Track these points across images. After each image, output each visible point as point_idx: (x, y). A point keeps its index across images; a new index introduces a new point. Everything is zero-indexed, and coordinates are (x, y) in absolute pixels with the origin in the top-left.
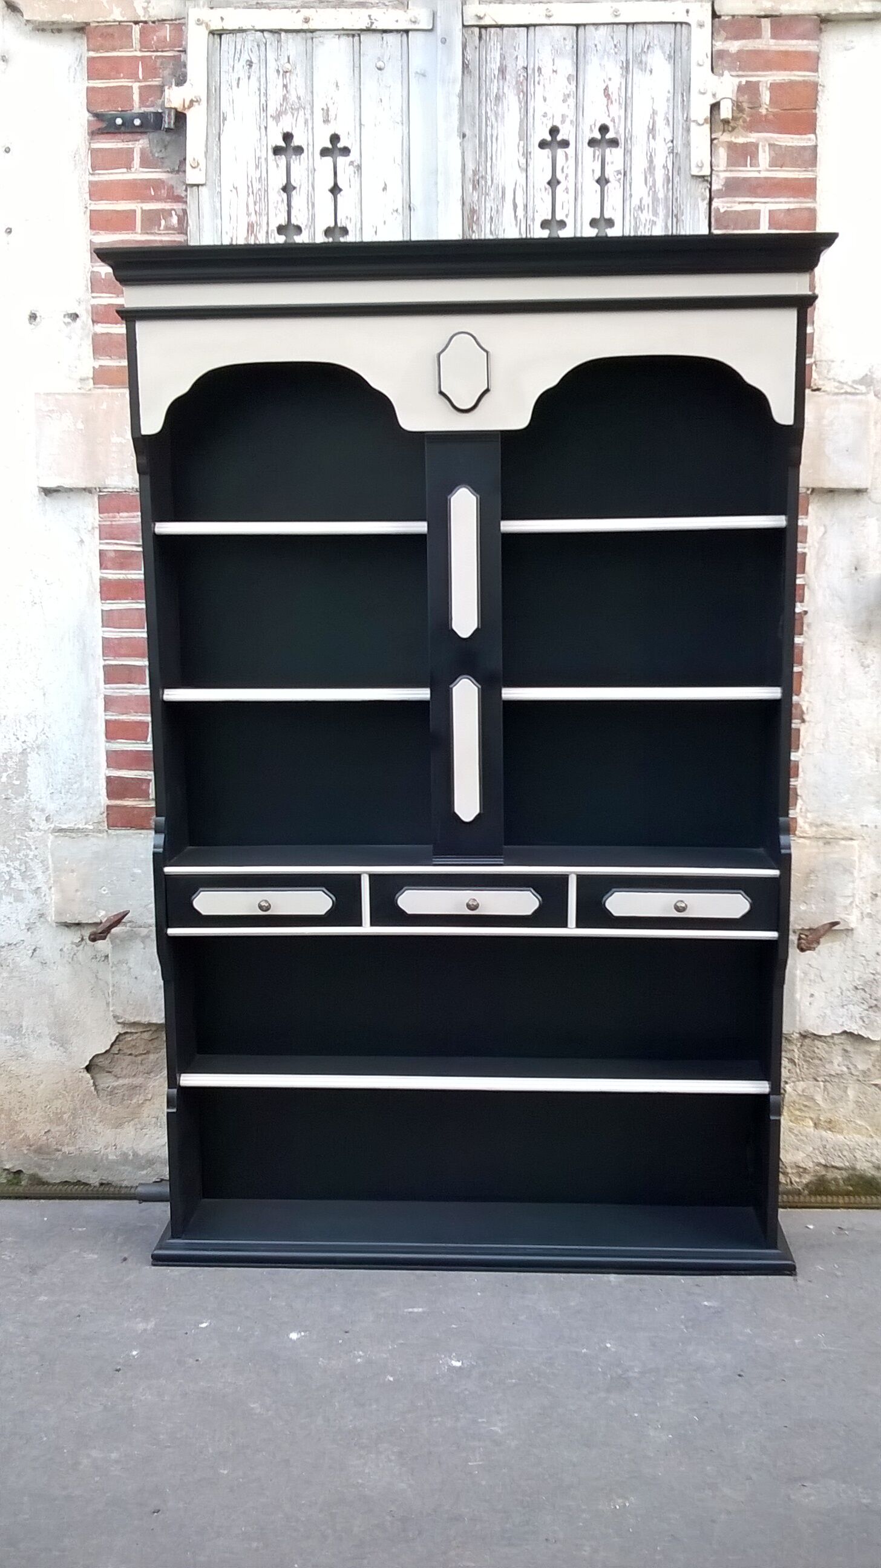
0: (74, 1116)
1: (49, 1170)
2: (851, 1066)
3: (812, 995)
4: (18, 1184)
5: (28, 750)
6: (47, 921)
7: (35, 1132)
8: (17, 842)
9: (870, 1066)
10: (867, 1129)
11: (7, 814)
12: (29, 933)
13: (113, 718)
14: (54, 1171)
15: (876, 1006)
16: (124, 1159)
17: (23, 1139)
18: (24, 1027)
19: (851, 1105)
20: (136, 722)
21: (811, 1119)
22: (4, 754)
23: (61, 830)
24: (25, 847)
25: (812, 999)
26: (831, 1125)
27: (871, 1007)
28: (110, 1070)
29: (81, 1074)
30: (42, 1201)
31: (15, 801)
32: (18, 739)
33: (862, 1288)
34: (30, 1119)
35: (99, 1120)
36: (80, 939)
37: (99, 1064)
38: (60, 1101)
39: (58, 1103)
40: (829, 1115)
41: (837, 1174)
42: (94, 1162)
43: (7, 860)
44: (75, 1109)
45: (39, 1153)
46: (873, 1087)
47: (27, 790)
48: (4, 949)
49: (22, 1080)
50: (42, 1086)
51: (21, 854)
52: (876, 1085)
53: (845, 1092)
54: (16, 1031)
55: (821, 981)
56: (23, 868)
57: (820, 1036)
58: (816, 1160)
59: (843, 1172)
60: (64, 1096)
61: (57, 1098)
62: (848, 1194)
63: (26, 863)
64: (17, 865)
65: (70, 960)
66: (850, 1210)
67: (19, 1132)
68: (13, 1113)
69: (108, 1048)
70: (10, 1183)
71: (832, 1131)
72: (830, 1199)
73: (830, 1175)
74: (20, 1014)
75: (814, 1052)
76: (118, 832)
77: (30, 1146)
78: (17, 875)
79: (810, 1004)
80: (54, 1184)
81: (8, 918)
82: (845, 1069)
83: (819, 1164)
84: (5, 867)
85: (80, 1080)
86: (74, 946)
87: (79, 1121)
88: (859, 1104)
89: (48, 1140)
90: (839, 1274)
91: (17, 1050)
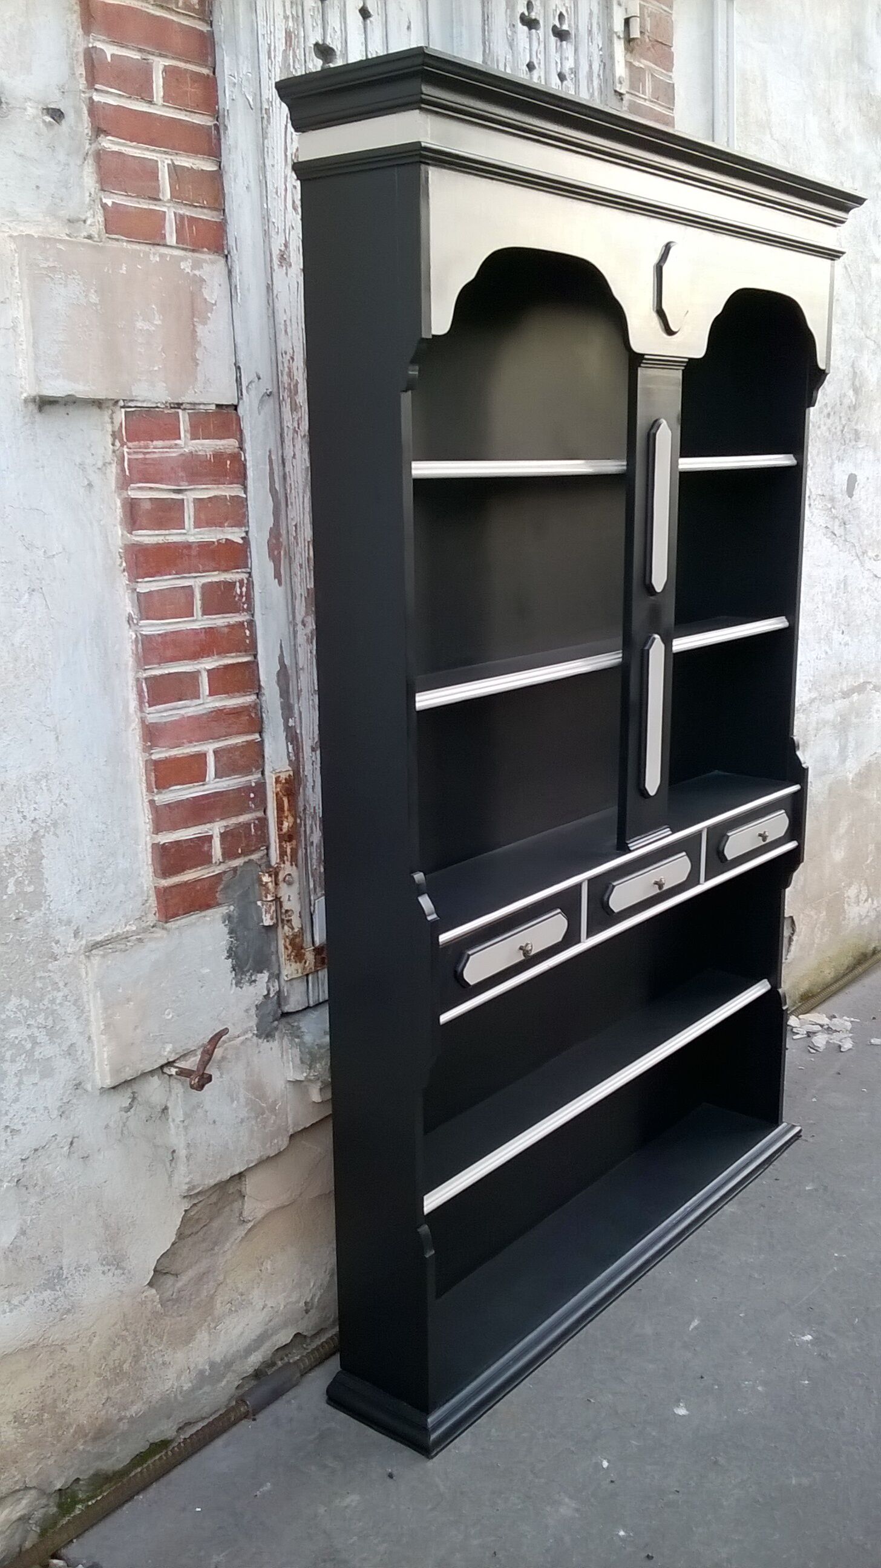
0: (137, 1358)
1: (112, 1455)
4: (74, 1502)
5: (42, 832)
6: (87, 1092)
7: (90, 1412)
8: (39, 985)
11: (21, 943)
12: (63, 1120)
13: (163, 755)
16: (202, 1379)
17: (75, 1432)
18: (65, 1267)
20: (192, 756)
22: (7, 847)
23: (96, 945)
24: (49, 989)
29: (144, 1295)
31: (30, 920)
32: (24, 817)
34: (81, 1397)
35: (168, 1345)
37: (162, 1267)
38: (118, 1349)
39: (116, 1354)
42: (164, 1408)
45: (99, 1438)
47: (45, 896)
48: (29, 1161)
49: (68, 1347)
50: (96, 1341)
51: (46, 1002)
54: (55, 1279)
60: (124, 1339)
61: (115, 1346)
63: (53, 1012)
64: (41, 1021)
65: (118, 1136)
67: (70, 1426)
68: (59, 1403)
69: (173, 1240)
70: (64, 1508)
74: (58, 1250)
76: (179, 922)
77: (87, 1435)
81: (33, 1109)
84: (25, 1029)
85: (147, 1302)
86: (123, 1113)
87: (144, 1362)
89: (107, 1413)
91: (59, 1307)
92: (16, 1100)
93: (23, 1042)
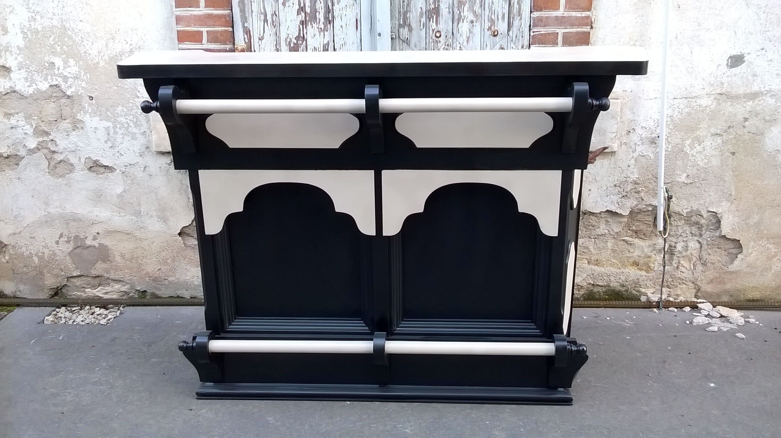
0: (174, 260)
1: (161, 290)
2: (610, 230)
3: (590, 190)
4: (144, 298)
5: (134, 50)
6: (151, 151)
7: (153, 270)
8: (131, 105)
9: (621, 230)
10: (617, 264)
11: (123, 88)
12: (141, 158)
13: (182, 29)
14: (164, 290)
15: (626, 196)
17: (146, 273)
18: (142, 212)
19: (609, 252)
20: (196, 31)
21: (587, 259)
22: (120, 52)
24: (135, 108)
25: (590, 192)
26: (597, 263)
27: (623, 196)
28: (193, 235)
29: (176, 238)
30: (158, 307)
32: (127, 43)
33: (614, 351)
34: (149, 262)
35: (188, 263)
36: (170, 161)
37: (186, 232)
38: (165, 253)
40: (596, 257)
41: (599, 289)
42: (185, 286)
43: (125, 115)
44: (174, 257)
45: (156, 281)
46: (622, 241)
48: (128, 167)
49: (143, 241)
50: (154, 244)
51: (133, 112)
52: (624, 240)
53: (606, 244)
54: (138, 213)
55: (595, 182)
56: (135, 120)
57: (594, 213)
58: (588, 282)
59: (603, 288)
60: (167, 250)
61: (163, 251)
62: (606, 300)
63: (136, 117)
64: (131, 118)
65: (166, 173)
66: (607, 309)
67: (143, 270)
68: (139, 260)
69: (190, 223)
70: (140, 297)
71: (598, 266)
72: (596, 302)
73: (596, 290)
74: (139, 204)
75: (590, 222)
77: (150, 277)
78: (131, 124)
79: (589, 195)
80: (164, 298)
81: (129, 149)
82: (607, 231)
83: (590, 284)
84: (124, 119)
85: (176, 241)
86: (167, 165)
87: (177, 264)
88: (614, 251)
89: (160, 274)
90: (602, 343)
91: (139, 225)
92: (122, 143)
93: (124, 124)
